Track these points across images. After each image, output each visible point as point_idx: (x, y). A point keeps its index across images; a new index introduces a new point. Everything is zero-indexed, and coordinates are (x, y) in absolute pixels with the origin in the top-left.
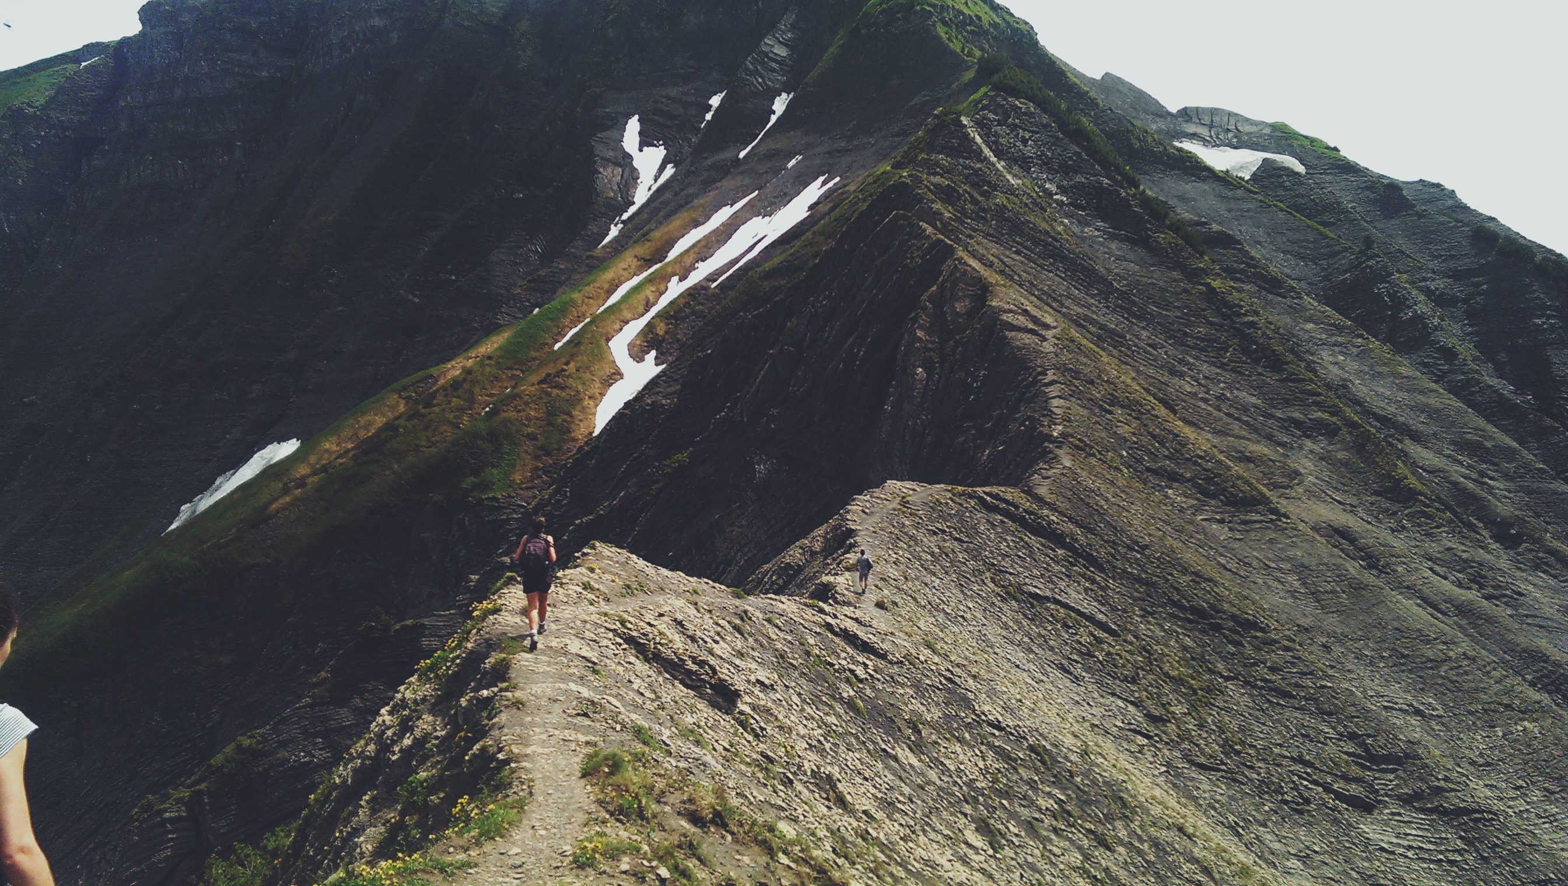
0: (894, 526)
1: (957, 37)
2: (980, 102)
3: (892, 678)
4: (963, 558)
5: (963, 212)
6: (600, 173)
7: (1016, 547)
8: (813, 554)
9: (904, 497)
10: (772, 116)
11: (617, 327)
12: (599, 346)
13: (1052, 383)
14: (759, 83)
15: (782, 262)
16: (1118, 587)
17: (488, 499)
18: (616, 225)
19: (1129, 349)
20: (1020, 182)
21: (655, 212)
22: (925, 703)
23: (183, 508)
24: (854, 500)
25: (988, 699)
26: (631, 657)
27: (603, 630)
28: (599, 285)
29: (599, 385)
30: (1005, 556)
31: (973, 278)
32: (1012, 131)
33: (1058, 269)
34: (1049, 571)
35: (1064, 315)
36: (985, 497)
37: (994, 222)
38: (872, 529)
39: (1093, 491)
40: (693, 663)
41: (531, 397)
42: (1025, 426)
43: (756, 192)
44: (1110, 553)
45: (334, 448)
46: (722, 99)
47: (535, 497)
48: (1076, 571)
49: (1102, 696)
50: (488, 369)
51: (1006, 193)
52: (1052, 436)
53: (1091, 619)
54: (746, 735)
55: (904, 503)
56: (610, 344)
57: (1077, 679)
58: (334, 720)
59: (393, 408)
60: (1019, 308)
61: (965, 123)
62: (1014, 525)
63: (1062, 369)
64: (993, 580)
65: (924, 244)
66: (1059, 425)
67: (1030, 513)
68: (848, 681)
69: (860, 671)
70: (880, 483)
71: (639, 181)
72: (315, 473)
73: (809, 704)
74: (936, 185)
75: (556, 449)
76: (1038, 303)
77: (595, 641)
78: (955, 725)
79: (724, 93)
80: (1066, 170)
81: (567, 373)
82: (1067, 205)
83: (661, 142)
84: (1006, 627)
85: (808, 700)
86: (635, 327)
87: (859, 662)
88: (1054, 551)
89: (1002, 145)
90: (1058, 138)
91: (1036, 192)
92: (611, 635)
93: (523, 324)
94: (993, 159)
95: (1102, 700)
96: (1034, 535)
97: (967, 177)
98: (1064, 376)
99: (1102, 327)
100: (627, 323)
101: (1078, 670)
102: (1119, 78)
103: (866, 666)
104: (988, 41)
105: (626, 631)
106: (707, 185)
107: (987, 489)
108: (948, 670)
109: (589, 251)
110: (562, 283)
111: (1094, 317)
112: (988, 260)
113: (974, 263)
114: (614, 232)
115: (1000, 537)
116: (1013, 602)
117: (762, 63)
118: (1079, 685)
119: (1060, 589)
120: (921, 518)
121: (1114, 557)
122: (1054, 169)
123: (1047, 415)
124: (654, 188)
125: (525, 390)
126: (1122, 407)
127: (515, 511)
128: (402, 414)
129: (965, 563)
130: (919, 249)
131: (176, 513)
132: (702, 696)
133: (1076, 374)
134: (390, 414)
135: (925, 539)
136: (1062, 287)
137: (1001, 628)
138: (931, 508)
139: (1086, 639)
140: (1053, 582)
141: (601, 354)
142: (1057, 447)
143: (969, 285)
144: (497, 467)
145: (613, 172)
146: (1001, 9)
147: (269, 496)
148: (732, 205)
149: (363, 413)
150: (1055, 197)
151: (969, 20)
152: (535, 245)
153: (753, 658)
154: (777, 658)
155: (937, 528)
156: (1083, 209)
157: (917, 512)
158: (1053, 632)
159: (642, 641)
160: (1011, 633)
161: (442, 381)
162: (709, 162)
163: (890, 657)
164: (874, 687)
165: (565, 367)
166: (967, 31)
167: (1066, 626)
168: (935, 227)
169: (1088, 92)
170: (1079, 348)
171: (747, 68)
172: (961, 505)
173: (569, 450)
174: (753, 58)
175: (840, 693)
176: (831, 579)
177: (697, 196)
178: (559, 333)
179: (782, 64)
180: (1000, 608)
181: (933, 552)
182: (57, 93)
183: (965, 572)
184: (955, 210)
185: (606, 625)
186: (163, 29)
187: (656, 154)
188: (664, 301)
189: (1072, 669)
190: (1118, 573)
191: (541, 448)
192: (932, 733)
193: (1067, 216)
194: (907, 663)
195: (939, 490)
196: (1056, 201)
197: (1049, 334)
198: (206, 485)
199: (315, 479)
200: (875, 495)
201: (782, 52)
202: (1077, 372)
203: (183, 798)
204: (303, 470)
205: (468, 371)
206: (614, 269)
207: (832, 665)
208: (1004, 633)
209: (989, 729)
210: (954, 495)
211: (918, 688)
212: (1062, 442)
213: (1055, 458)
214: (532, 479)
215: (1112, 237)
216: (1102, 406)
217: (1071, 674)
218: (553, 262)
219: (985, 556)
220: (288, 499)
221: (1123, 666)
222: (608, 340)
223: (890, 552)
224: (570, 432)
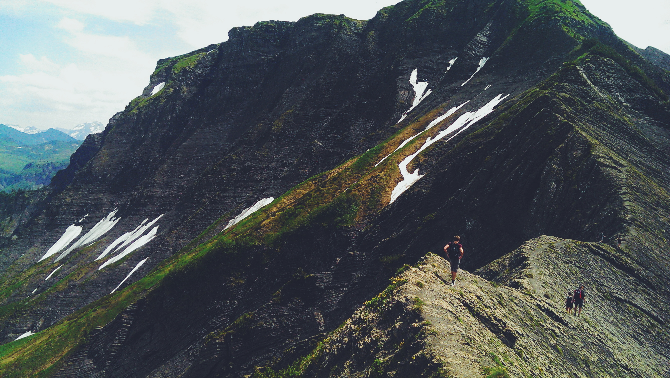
0: (546, 257)
1: (572, 31)
2: (585, 59)
3: (572, 336)
4: (582, 276)
5: (576, 110)
6: (399, 93)
7: (609, 273)
8: (504, 267)
9: (551, 244)
10: (478, 68)
11: (402, 158)
12: (394, 165)
13: (625, 193)
14: (473, 53)
15: (482, 131)
16: (662, 299)
17: (345, 227)
18: (404, 115)
19: (663, 179)
20: (605, 96)
21: (422, 109)
22: (589, 351)
23: (230, 221)
24: (526, 243)
25: (620, 353)
26: (467, 313)
27: (454, 298)
28: (395, 140)
29: (393, 182)
30: (603, 277)
31: (583, 141)
32: (602, 73)
33: (625, 138)
34: (626, 287)
35: (629, 161)
36: (592, 247)
37: (592, 115)
38: (536, 258)
39: (649, 249)
40: (495, 320)
41: (365, 186)
42: (611, 213)
43: (469, 101)
44: (658, 281)
45: (287, 202)
46: (455, 61)
47: (364, 228)
48: (640, 289)
49: (656, 354)
50: (348, 173)
51: (599, 101)
52: (626, 219)
53: (649, 314)
54: (521, 360)
55: (551, 246)
56: (399, 165)
57: (642, 344)
58: (281, 311)
59: (310, 187)
60: (608, 156)
61: (578, 68)
62: (607, 262)
63: (631, 187)
64: (597, 289)
65: (558, 124)
66: (629, 214)
67: (616, 257)
68: (551, 335)
69: (557, 331)
70: (537, 235)
71: (415, 96)
72: (279, 211)
73: (539, 346)
74: (562, 97)
75: (374, 208)
76: (616, 154)
77: (451, 303)
78: (606, 365)
79: (456, 58)
80: (630, 91)
81: (380, 176)
82: (630, 108)
83: (426, 80)
84: (605, 313)
85: (538, 344)
86: (410, 158)
87: (555, 326)
88: (628, 277)
89: (597, 79)
90: (626, 76)
91: (614, 102)
92: (457, 301)
93: (363, 155)
94: (592, 85)
95: (655, 356)
96: (618, 268)
97: (579, 94)
98: (631, 190)
99: (649, 168)
100: (407, 156)
101: (642, 340)
102: (656, 49)
103: (559, 329)
104: (588, 33)
105: (464, 300)
106: (446, 98)
107: (594, 243)
108: (598, 335)
109: (392, 126)
110: (380, 139)
111: (645, 162)
112: (590, 132)
113: (584, 134)
114: (403, 118)
115: (600, 268)
116: (608, 301)
117: (475, 45)
118: (643, 347)
119: (632, 297)
120: (560, 255)
121: (661, 284)
122: (623, 91)
123: (623, 209)
124: (422, 99)
125: (362, 183)
126: (663, 208)
127: (355, 233)
128: (313, 190)
129: (583, 279)
130: (555, 126)
131: (227, 223)
132: (499, 337)
133: (638, 190)
134: (308, 189)
135: (562, 265)
136: (628, 147)
137: (603, 313)
138: (565, 250)
139: (646, 323)
140: (628, 293)
141: (396, 169)
142: (628, 225)
143: (581, 144)
144: (349, 214)
145: (404, 93)
146: (595, 17)
147: (261, 219)
148: (457, 107)
149: (298, 188)
150: (623, 104)
151: (578, 23)
152: (369, 123)
153: (510, 319)
154: (520, 320)
155: (568, 260)
156: (638, 110)
157: (558, 252)
158: (628, 318)
159: (472, 306)
160: (607, 316)
161: (329, 178)
162: (447, 88)
163: (570, 325)
164: (565, 340)
165: (379, 174)
166: (577, 28)
167: (635, 316)
168: (563, 116)
169: (639, 55)
170: (639, 177)
171: (469, 48)
172: (580, 250)
173: (379, 209)
174: (471, 43)
175: (549, 342)
176: (520, 280)
177: (441, 102)
178: (378, 160)
179: (485, 45)
180: (601, 303)
181: (566, 272)
182: (198, 63)
183: (583, 283)
184: (573, 109)
185: (455, 295)
186: (236, 39)
187: (424, 85)
188: (424, 147)
189: (640, 338)
190: (663, 292)
191: (367, 207)
192: (595, 368)
193: (630, 113)
194: (578, 329)
195: (568, 241)
196: (624, 106)
197: (623, 169)
198: (239, 212)
199: (279, 213)
200: (536, 241)
201: (485, 39)
202: (638, 189)
203: (224, 335)
204: (275, 209)
205: (339, 174)
206: (402, 133)
207: (543, 326)
208: (604, 316)
209: (622, 369)
210: (576, 244)
211: (585, 343)
212: (631, 223)
213: (627, 231)
214: (363, 220)
215: (653, 124)
216: (651, 206)
217: (639, 340)
218: (377, 130)
219: (593, 276)
220: (269, 221)
221: (666, 340)
222: (398, 163)
223: (546, 270)
224: (380, 202)
